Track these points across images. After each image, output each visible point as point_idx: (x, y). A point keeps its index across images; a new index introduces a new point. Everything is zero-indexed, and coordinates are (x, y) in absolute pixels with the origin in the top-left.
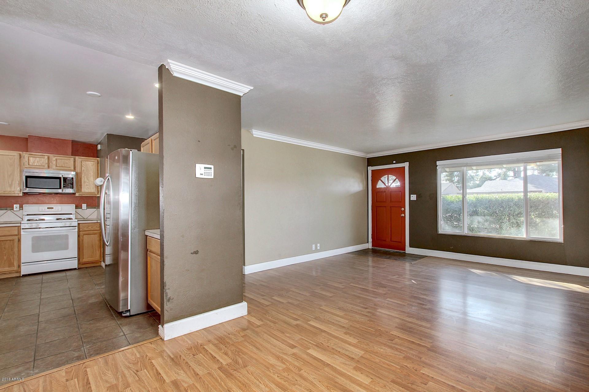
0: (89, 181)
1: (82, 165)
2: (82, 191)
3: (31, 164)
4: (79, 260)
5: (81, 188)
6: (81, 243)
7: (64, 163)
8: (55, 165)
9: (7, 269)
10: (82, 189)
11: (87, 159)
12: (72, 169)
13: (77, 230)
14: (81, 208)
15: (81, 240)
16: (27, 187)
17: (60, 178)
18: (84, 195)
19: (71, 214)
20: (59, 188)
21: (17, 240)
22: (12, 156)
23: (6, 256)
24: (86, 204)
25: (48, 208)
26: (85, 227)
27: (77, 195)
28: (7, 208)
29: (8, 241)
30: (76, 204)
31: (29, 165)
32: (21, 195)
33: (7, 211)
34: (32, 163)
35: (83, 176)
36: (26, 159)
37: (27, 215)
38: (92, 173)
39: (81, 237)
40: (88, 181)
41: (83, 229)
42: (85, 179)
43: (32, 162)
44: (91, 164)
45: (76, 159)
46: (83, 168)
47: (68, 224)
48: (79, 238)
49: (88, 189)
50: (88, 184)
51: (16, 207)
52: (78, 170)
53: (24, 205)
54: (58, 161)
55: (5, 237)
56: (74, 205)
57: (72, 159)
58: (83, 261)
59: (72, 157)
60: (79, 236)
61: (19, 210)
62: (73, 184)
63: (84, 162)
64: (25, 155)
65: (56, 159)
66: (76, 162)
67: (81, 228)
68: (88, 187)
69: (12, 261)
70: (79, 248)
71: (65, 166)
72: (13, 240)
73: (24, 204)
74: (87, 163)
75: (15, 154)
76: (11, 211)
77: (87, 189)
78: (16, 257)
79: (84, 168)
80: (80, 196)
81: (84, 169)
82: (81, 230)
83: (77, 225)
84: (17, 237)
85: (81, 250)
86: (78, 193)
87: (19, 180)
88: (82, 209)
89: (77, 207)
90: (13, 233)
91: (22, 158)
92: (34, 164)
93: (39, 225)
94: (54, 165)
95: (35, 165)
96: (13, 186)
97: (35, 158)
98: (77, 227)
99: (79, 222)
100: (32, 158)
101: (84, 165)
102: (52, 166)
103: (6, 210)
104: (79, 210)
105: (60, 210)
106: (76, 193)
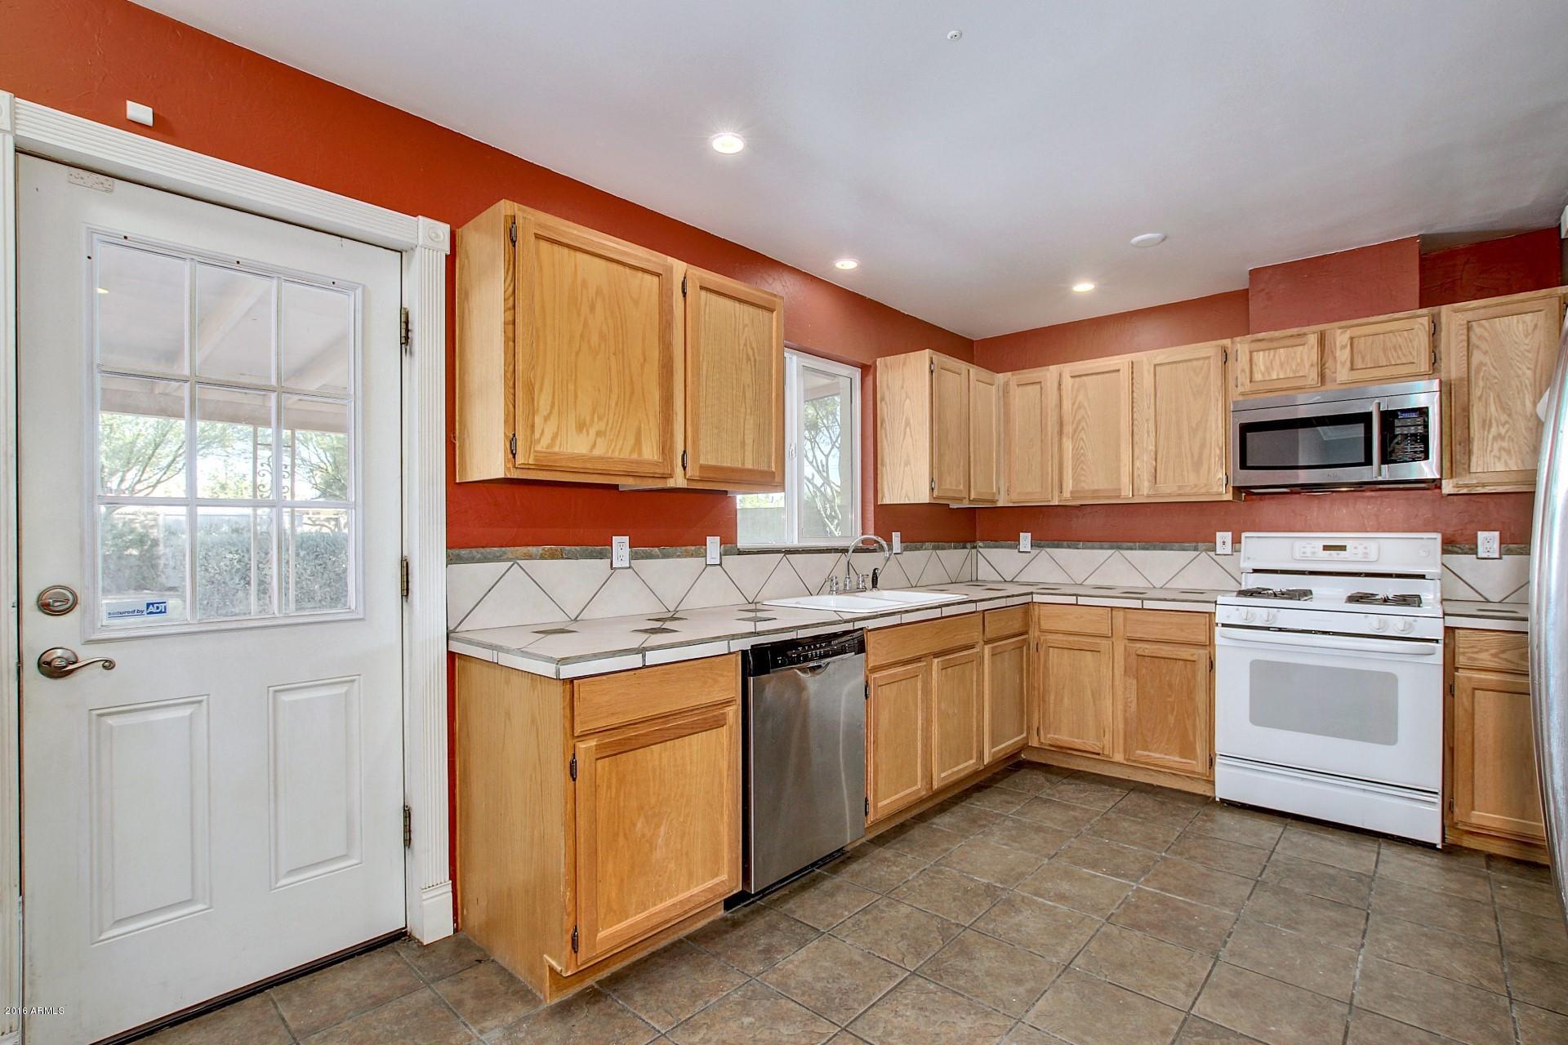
0: (1510, 415)
1: (1474, 339)
2: (1473, 470)
3: (1258, 377)
4: (1448, 808)
5: (1470, 453)
6: (1461, 725)
7: (1385, 350)
8: (1348, 364)
9: (1174, 760)
10: (1474, 459)
11: (1502, 304)
12: (1424, 366)
13: (1438, 658)
14: (1473, 551)
15: (1459, 712)
16: (1244, 465)
17: (1366, 418)
18: (1484, 486)
19: (1423, 577)
20: (1363, 461)
21: (1203, 665)
22: (1201, 362)
23: (1175, 713)
24: (1497, 534)
25: (1326, 548)
26: (1481, 651)
27: (1448, 487)
28: (1197, 543)
29: (1181, 662)
30: (1450, 531)
31: (1251, 381)
32: (1229, 497)
33: (1197, 553)
34: (1263, 375)
35: (1476, 392)
36: (1243, 358)
37: (1256, 571)
38: (1529, 373)
39: (1462, 699)
40: (1504, 417)
41: (1470, 658)
42: (1487, 405)
43: (1263, 368)
44: (1521, 327)
45: (1444, 320)
46: (1477, 357)
47: (1396, 626)
48: (1449, 698)
49: (1504, 454)
50: (1503, 431)
51: (1224, 538)
52: (1453, 367)
53: (1244, 535)
54: (1361, 344)
55: (1170, 648)
56: (1438, 536)
57: (1420, 321)
58: (1474, 821)
59: (1419, 316)
60: (1449, 690)
61: (1230, 553)
62: (1424, 439)
63: (1483, 326)
64: (1241, 346)
65: (1352, 339)
66: (1443, 334)
67: (1464, 653)
68: (1505, 444)
69: (1191, 738)
70: (1452, 750)
71: (1388, 359)
72: (1194, 661)
73: (1244, 531)
74: (1500, 324)
75: (1208, 350)
76: (1209, 553)
77: (1499, 459)
78: (1201, 725)
79: (1486, 353)
80: (1465, 491)
81: (1486, 360)
82: (1461, 660)
83: (1440, 636)
84: (1203, 652)
85: (1461, 761)
86: (1452, 477)
87: (1220, 443)
88: (1476, 553)
89: (1450, 545)
90: (1192, 638)
91: (1229, 362)
92: (1269, 374)
93: (1274, 616)
94: (1343, 364)
95: (1275, 377)
96: (1205, 466)
97: (1272, 352)
98: (1440, 646)
99: (1452, 622)
100: (1261, 353)
101: (1480, 338)
102: (1335, 372)
103: (1196, 549)
104: (1461, 562)
105: (1373, 556)
106: (1443, 482)
